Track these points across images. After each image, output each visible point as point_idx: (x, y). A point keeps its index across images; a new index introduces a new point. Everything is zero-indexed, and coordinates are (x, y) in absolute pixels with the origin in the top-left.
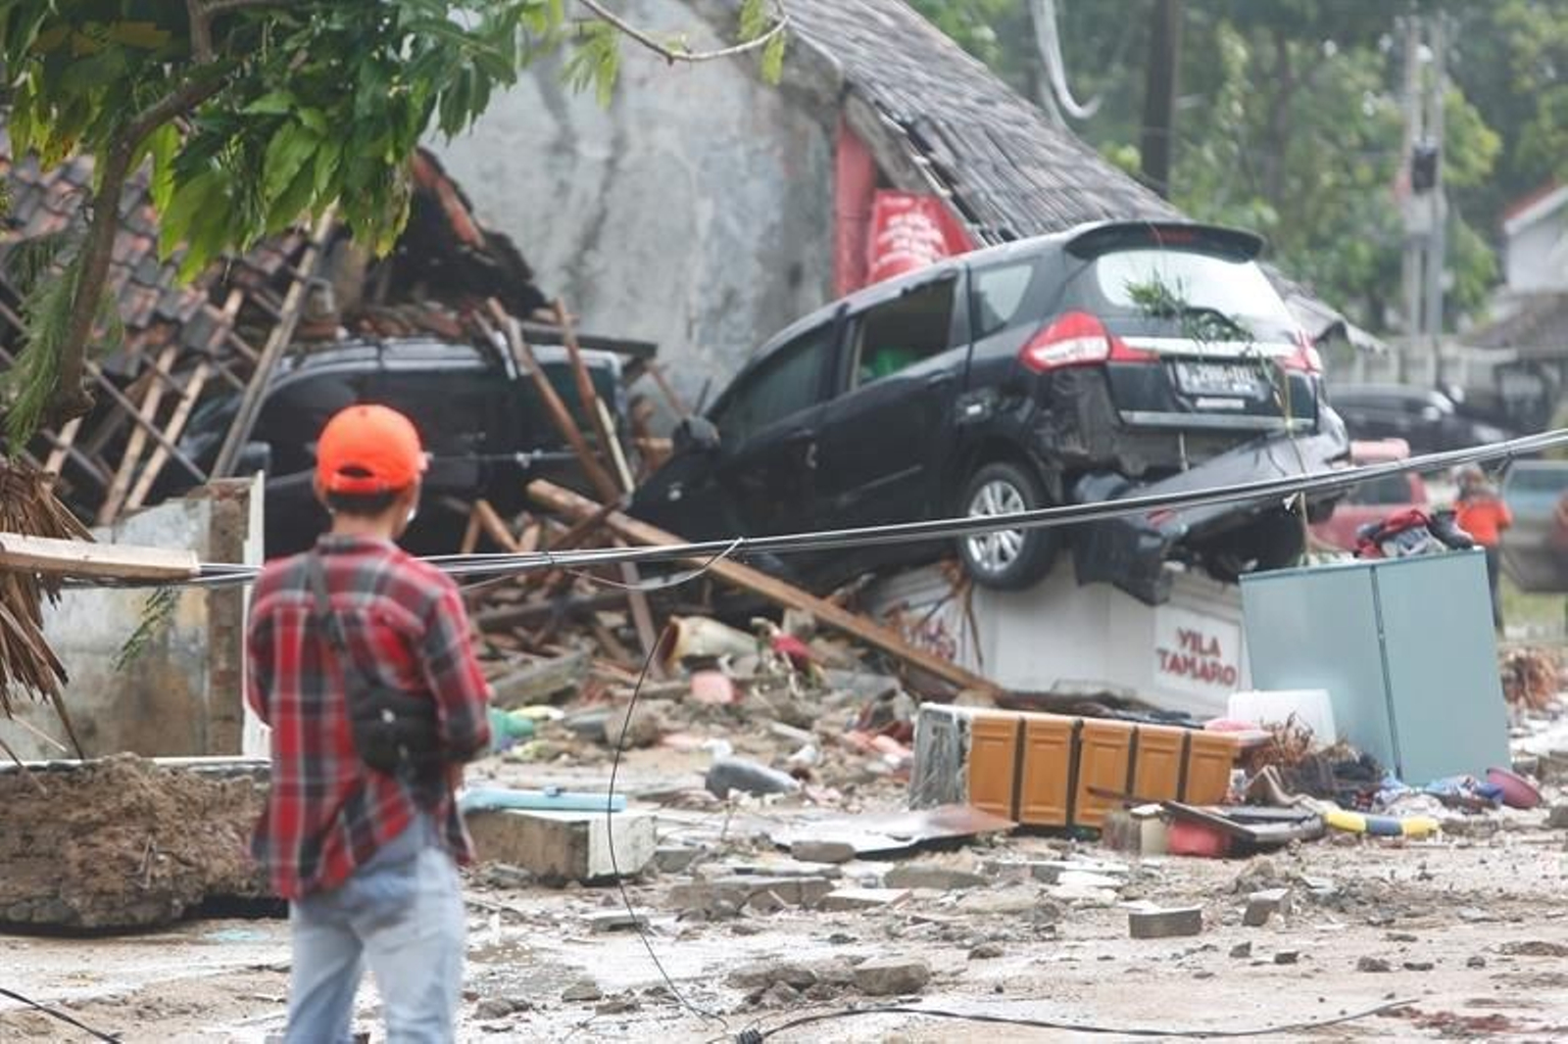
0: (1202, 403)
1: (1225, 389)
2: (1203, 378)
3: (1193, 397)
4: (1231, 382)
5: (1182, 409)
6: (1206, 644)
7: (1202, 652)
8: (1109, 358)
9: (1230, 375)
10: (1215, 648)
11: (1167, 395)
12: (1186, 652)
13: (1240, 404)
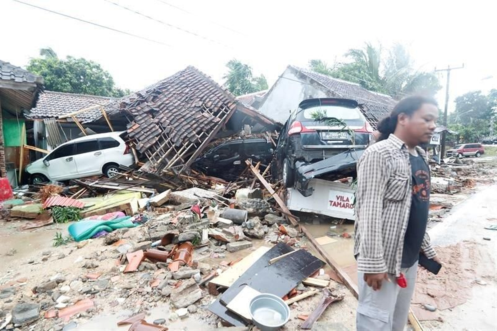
0: (329, 142)
1: (337, 138)
2: (330, 136)
3: (326, 140)
4: (339, 136)
5: (322, 144)
6: (345, 199)
7: (343, 201)
8: (301, 132)
9: (339, 134)
10: (348, 200)
11: (318, 140)
12: (339, 201)
13: (342, 142)
